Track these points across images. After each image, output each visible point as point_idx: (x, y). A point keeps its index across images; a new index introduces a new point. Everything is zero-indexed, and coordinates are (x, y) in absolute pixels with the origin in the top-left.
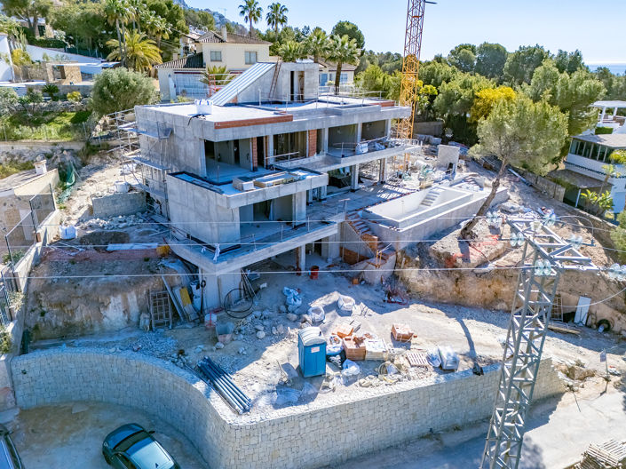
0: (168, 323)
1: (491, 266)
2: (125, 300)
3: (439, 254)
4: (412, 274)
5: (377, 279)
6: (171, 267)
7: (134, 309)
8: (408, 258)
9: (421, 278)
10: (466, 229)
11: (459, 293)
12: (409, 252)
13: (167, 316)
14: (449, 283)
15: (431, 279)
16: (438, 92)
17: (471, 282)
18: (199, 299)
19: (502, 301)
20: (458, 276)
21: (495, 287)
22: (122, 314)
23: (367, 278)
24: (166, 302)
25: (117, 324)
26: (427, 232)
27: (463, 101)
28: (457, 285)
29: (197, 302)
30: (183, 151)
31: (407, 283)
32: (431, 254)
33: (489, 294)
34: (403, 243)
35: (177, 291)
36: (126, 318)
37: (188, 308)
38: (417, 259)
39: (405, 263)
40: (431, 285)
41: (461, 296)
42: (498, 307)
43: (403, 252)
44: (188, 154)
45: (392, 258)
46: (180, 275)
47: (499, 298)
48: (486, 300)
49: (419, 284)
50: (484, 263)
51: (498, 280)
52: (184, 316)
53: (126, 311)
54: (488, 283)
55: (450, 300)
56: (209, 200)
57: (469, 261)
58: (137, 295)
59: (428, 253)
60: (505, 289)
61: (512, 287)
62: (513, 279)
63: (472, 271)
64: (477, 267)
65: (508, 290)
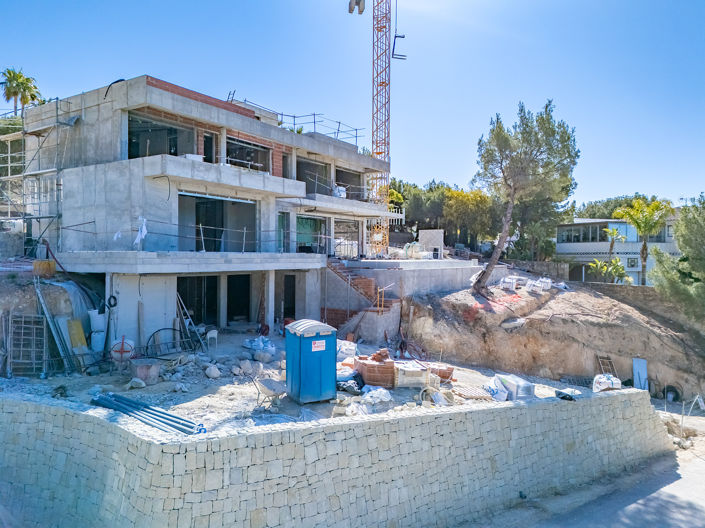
0: (40, 370)
1: (521, 321)
3: (454, 306)
4: (425, 327)
5: (380, 335)
6: (55, 284)
8: (417, 306)
9: (437, 332)
10: (479, 281)
11: (490, 353)
12: (417, 300)
13: (39, 358)
14: (474, 340)
15: (452, 335)
16: (404, 198)
17: (501, 339)
18: (103, 335)
19: (542, 366)
20: (484, 330)
21: (531, 346)
23: (365, 333)
24: (40, 333)
26: (432, 285)
27: (433, 202)
28: (485, 342)
29: (98, 340)
30: (93, 142)
31: (421, 340)
32: (445, 307)
33: (526, 357)
34: (408, 290)
35: (62, 322)
37: (80, 348)
38: (429, 307)
39: (414, 314)
40: (452, 343)
41: (492, 358)
43: (410, 300)
44: (100, 142)
45: (396, 306)
46: (69, 299)
47: (540, 363)
48: (523, 366)
49: (437, 341)
50: (511, 318)
51: (534, 337)
52: (70, 362)
54: (523, 339)
55: (481, 361)
56: (131, 174)
57: (494, 312)
59: (440, 305)
60: (544, 351)
61: (552, 347)
62: (551, 336)
63: (500, 326)
64: (504, 321)
65: (548, 351)
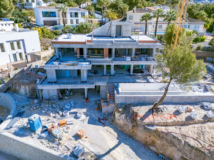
1: (154, 128)
2: (25, 88)
3: (133, 112)
7: (28, 91)
10: (154, 106)
11: (133, 132)
12: (119, 105)
13: (34, 96)
14: (130, 126)
15: (123, 120)
17: (141, 130)
20: (135, 124)
21: (152, 138)
22: (24, 91)
24: (35, 92)
25: (23, 94)
28: (133, 128)
32: (131, 111)
33: (149, 140)
36: (25, 92)
39: (116, 110)
41: (134, 134)
42: (151, 148)
49: (118, 120)
50: (152, 125)
51: (154, 136)
52: (39, 98)
53: (26, 91)
57: (144, 121)
58: (29, 87)
60: (158, 142)
61: (162, 143)
62: (164, 139)
63: (144, 126)
64: (146, 125)
65: (159, 143)
